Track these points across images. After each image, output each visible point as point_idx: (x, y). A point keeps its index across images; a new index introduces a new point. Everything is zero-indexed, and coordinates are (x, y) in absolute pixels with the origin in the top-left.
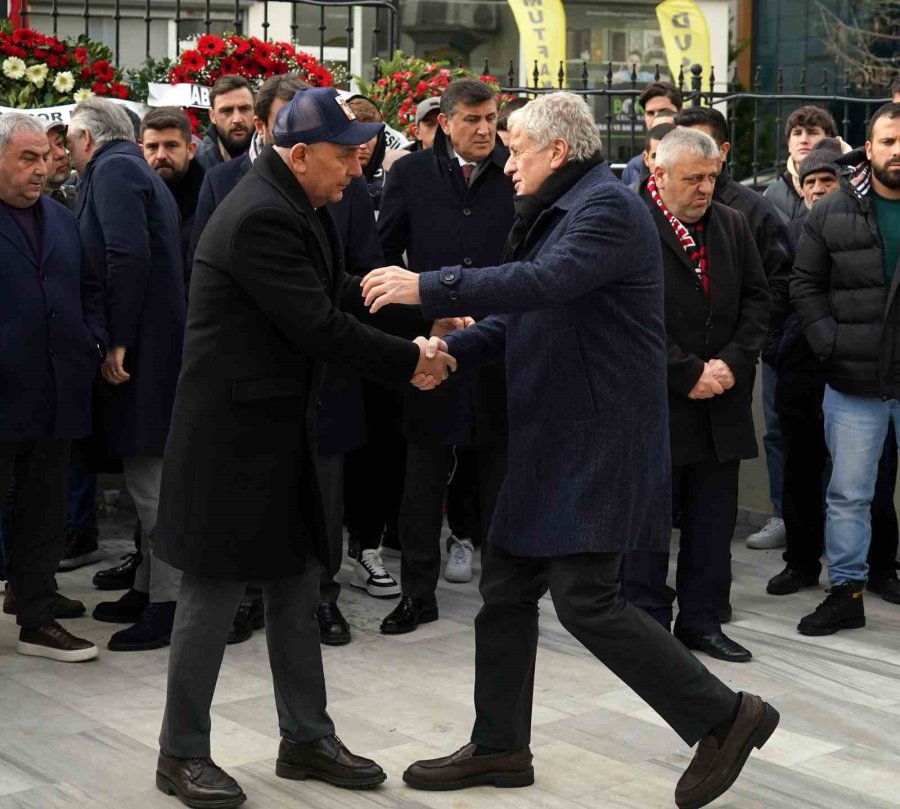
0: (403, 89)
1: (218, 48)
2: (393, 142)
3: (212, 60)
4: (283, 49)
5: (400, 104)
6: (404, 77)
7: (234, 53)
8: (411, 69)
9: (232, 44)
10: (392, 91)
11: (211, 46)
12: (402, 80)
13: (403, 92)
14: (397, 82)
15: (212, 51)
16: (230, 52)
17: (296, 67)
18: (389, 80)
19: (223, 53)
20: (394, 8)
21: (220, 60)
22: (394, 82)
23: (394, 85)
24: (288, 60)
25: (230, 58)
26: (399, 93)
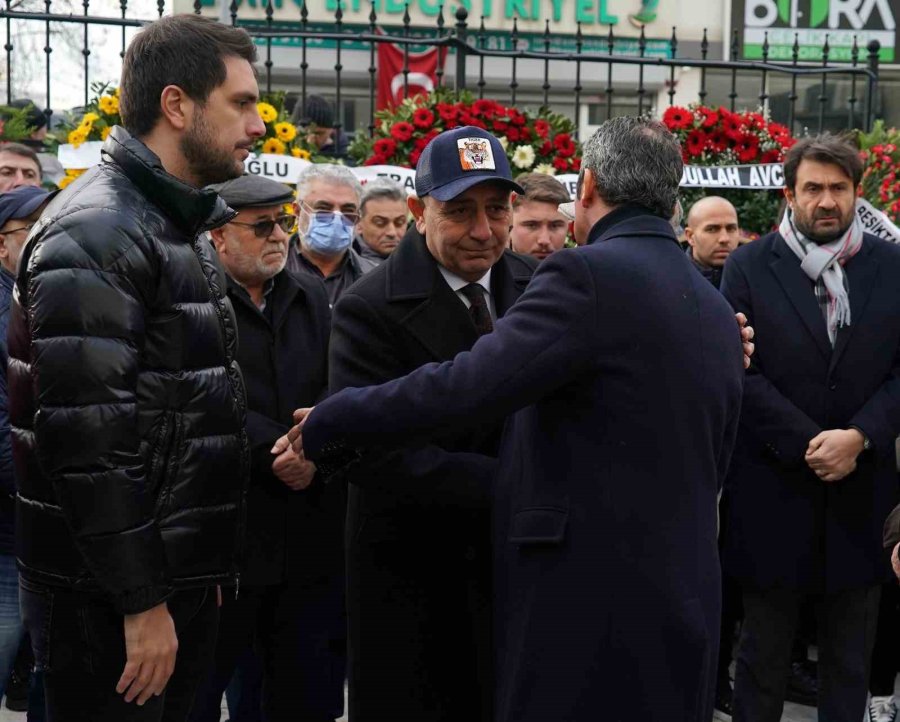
0: (884, 163)
1: (685, 120)
2: (875, 223)
3: (678, 133)
4: (754, 120)
5: (880, 180)
6: (885, 150)
7: (703, 125)
8: (892, 141)
9: (701, 116)
10: (872, 165)
11: (678, 118)
12: (884, 153)
13: (883, 167)
14: (878, 155)
15: (678, 124)
16: (697, 124)
17: (768, 140)
18: (868, 153)
19: (690, 125)
20: (872, 74)
21: (687, 133)
22: (874, 155)
23: (874, 159)
24: (759, 132)
25: (697, 132)
26: (879, 168)
